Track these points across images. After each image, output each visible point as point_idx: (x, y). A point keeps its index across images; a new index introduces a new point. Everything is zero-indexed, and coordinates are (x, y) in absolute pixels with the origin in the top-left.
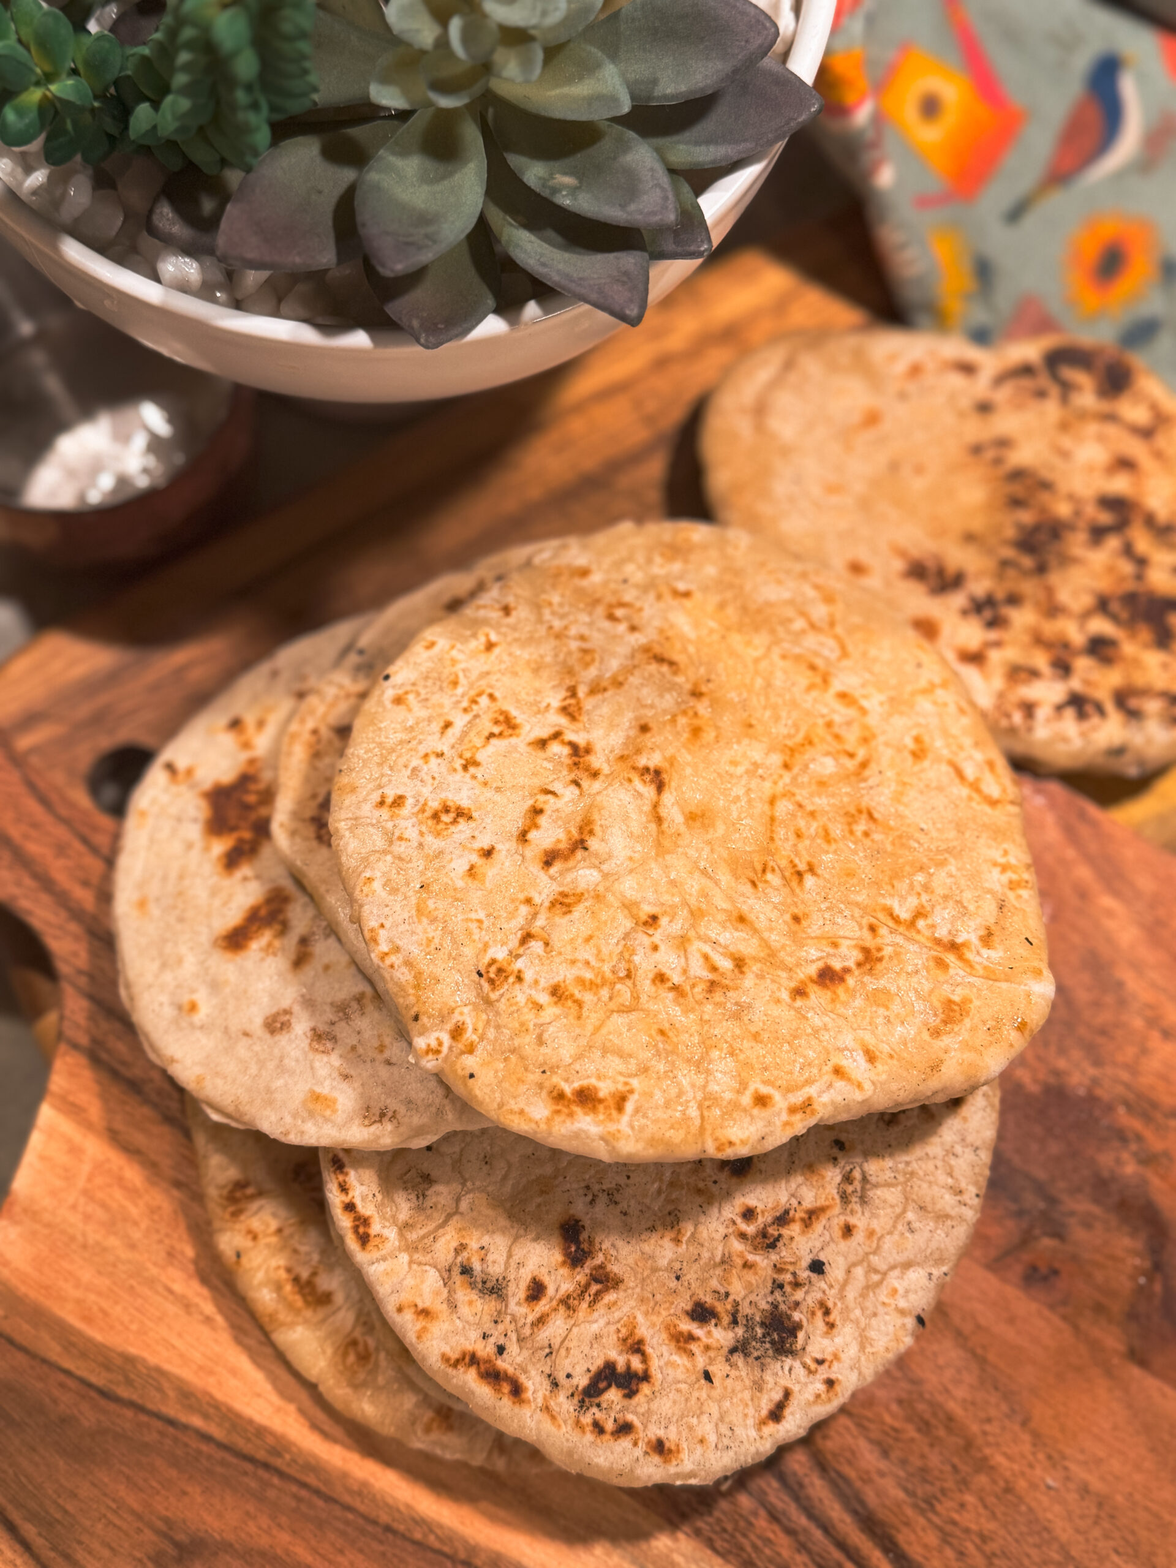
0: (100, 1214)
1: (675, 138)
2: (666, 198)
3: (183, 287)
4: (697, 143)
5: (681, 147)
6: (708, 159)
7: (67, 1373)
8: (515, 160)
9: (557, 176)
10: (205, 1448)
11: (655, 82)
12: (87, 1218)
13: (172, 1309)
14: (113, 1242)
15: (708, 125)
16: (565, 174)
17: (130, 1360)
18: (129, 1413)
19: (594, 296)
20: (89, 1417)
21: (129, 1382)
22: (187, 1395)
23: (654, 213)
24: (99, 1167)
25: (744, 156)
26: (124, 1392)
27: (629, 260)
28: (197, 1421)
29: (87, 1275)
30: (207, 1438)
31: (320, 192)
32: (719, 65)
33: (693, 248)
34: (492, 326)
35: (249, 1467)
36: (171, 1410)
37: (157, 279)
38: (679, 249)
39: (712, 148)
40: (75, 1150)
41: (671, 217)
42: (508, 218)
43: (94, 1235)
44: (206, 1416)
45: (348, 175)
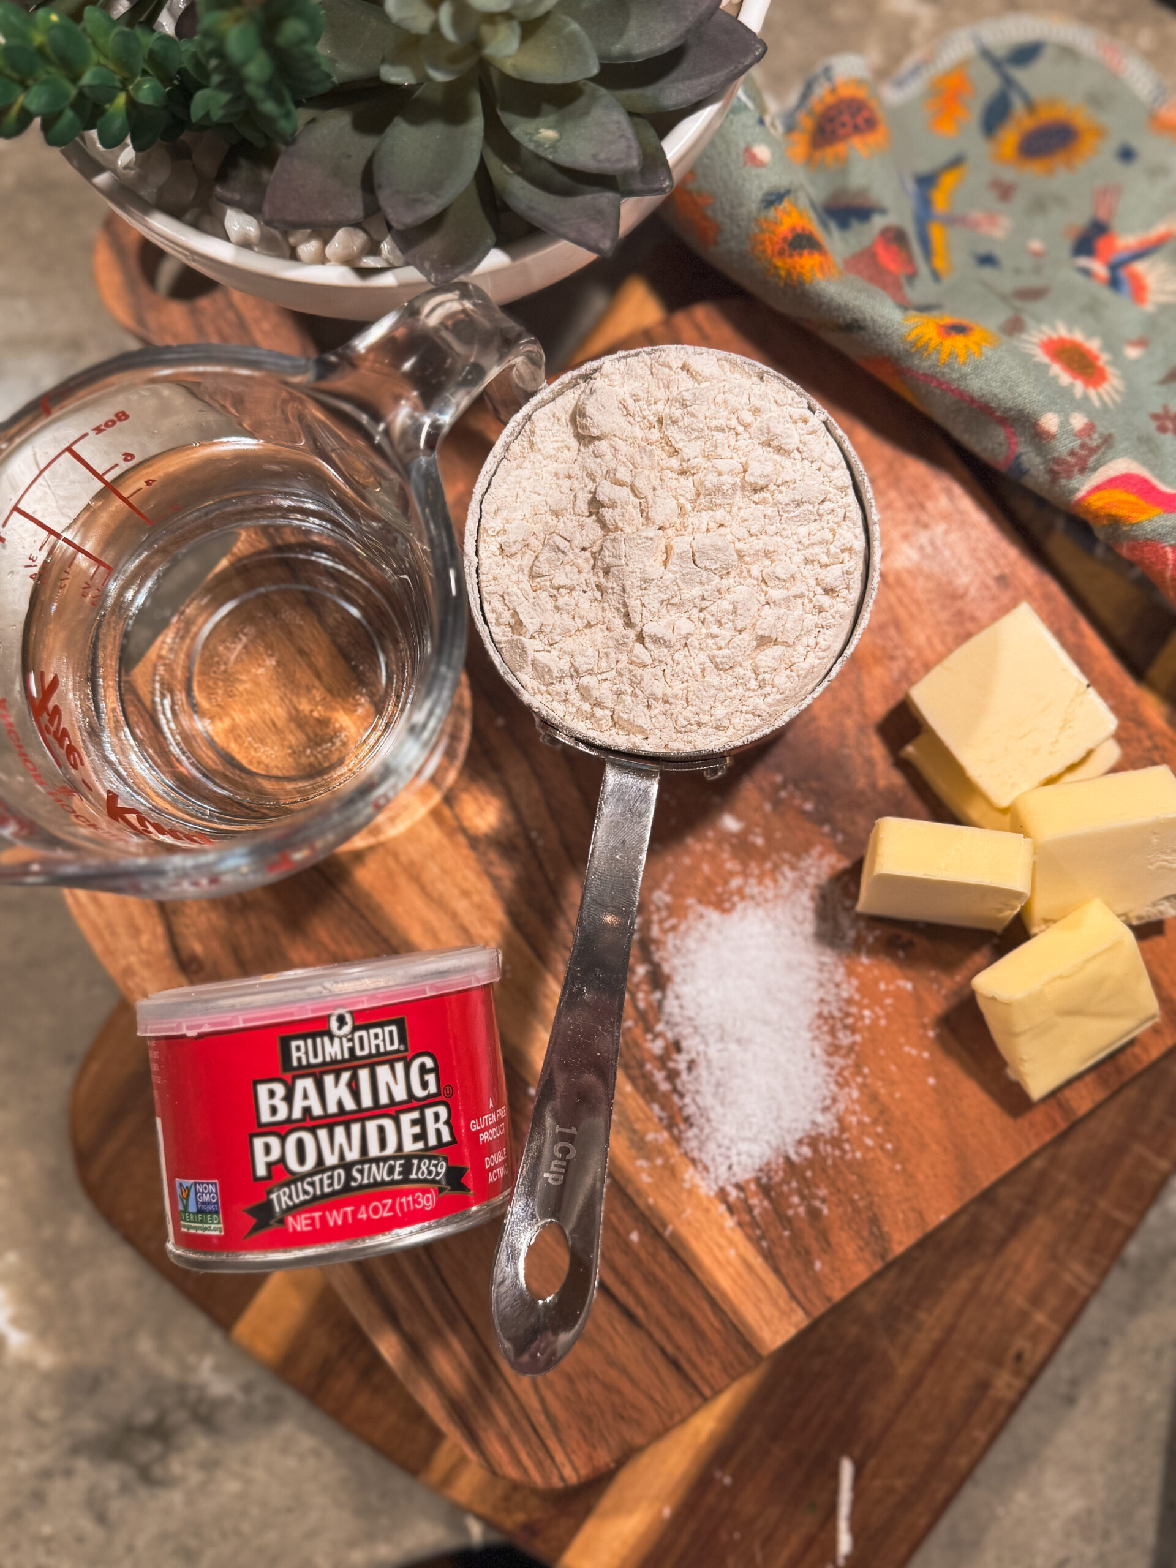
2: (629, 147)
3: (246, 244)
6: (670, 103)
8: (506, 118)
9: (542, 130)
16: (549, 128)
19: (573, 234)
23: (620, 161)
25: (701, 98)
27: (602, 199)
31: (349, 156)
32: (673, 26)
33: (657, 186)
34: (495, 259)
37: (227, 238)
38: (646, 187)
41: (635, 163)
42: (505, 167)
45: (369, 142)
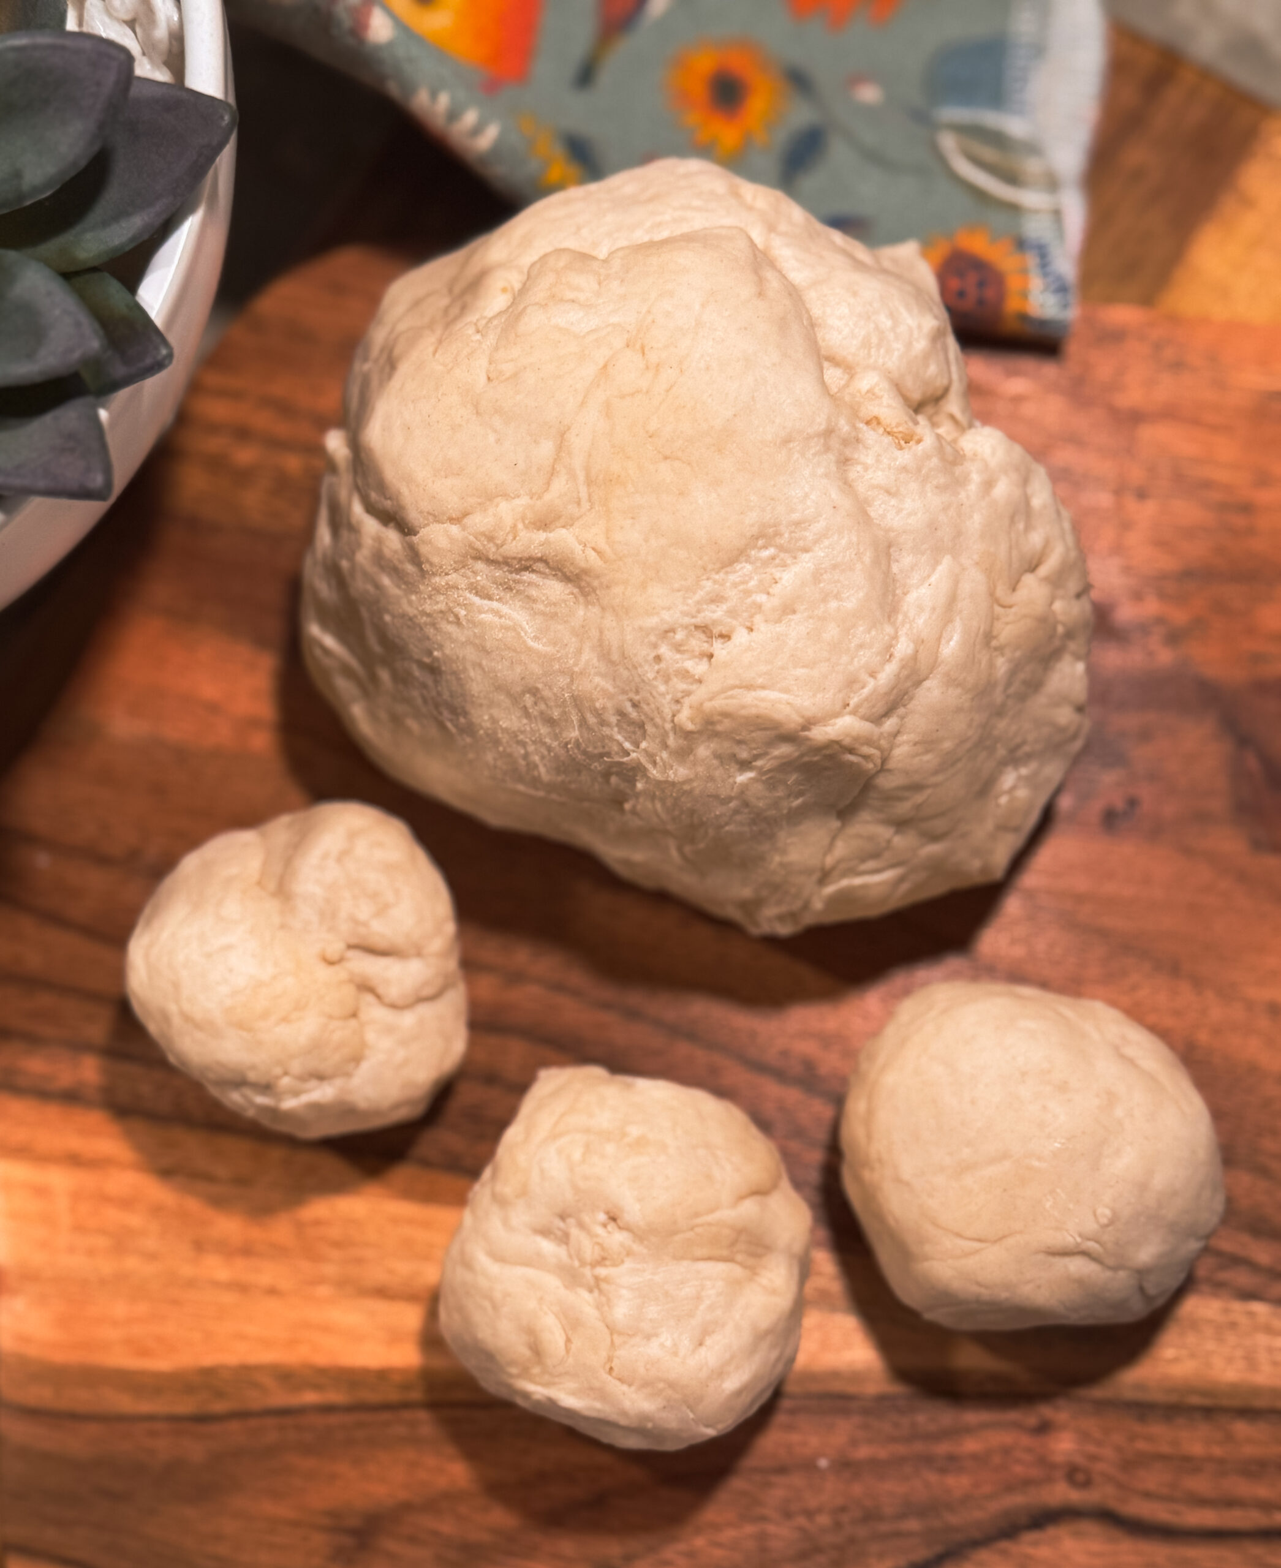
0: (102, 1242)
1: (78, 228)
4: (105, 224)
5: (89, 236)
6: (124, 239)
7: (151, 1418)
10: (333, 1420)
11: (18, 175)
12: (91, 1252)
13: (228, 1298)
14: (132, 1263)
15: (112, 195)
17: (209, 1373)
18: (234, 1426)
19: (41, 484)
20: (195, 1450)
21: (220, 1394)
22: (287, 1376)
23: (70, 350)
24: (76, 1196)
26: (219, 1407)
27: (68, 416)
28: (310, 1397)
29: (120, 1309)
30: (328, 1409)
32: (75, 126)
33: (148, 361)
35: (386, 1416)
36: (281, 1398)
39: (124, 224)
40: (41, 1192)
41: (95, 344)
43: (106, 1266)
44: (317, 1387)
